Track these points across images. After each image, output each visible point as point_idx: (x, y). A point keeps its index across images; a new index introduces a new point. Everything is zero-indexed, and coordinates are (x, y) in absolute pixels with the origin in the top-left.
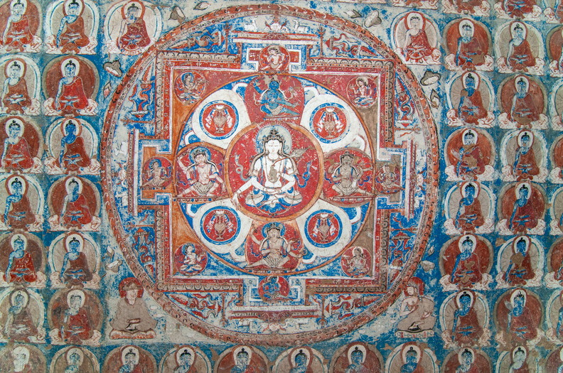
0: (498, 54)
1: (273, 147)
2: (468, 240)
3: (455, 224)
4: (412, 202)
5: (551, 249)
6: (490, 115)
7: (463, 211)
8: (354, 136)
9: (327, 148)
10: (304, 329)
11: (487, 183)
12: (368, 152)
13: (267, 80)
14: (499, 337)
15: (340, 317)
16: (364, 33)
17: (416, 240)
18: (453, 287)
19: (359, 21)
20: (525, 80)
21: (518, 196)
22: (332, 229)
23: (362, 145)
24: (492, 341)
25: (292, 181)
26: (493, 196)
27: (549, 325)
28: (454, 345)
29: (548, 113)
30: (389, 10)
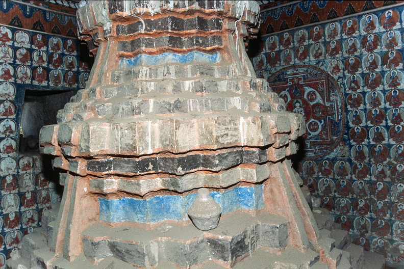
0: (363, 66)
1: (297, 105)
2: (358, 128)
3: (352, 123)
4: (338, 117)
5: (389, 130)
6: (361, 88)
7: (354, 119)
8: (319, 99)
9: (312, 104)
10: (311, 155)
11: (362, 110)
12: (323, 104)
13: (294, 87)
14: (372, 160)
15: (321, 152)
16: (319, 69)
17: (341, 129)
18: (355, 143)
19: (317, 66)
20: (374, 74)
21: (373, 113)
22: (316, 127)
23: (321, 102)
24: (370, 161)
25: (304, 114)
26: (364, 114)
27: (392, 157)
28: (356, 162)
29: (383, 84)
30: (326, 60)
